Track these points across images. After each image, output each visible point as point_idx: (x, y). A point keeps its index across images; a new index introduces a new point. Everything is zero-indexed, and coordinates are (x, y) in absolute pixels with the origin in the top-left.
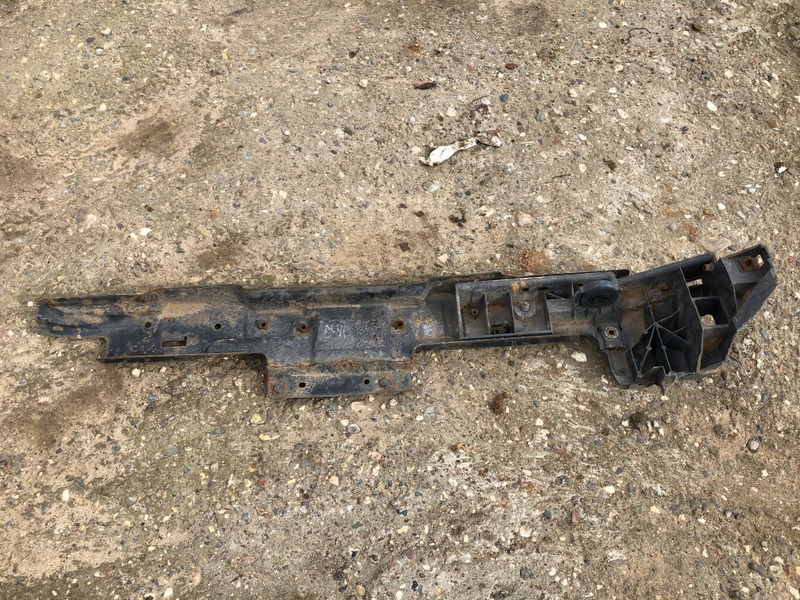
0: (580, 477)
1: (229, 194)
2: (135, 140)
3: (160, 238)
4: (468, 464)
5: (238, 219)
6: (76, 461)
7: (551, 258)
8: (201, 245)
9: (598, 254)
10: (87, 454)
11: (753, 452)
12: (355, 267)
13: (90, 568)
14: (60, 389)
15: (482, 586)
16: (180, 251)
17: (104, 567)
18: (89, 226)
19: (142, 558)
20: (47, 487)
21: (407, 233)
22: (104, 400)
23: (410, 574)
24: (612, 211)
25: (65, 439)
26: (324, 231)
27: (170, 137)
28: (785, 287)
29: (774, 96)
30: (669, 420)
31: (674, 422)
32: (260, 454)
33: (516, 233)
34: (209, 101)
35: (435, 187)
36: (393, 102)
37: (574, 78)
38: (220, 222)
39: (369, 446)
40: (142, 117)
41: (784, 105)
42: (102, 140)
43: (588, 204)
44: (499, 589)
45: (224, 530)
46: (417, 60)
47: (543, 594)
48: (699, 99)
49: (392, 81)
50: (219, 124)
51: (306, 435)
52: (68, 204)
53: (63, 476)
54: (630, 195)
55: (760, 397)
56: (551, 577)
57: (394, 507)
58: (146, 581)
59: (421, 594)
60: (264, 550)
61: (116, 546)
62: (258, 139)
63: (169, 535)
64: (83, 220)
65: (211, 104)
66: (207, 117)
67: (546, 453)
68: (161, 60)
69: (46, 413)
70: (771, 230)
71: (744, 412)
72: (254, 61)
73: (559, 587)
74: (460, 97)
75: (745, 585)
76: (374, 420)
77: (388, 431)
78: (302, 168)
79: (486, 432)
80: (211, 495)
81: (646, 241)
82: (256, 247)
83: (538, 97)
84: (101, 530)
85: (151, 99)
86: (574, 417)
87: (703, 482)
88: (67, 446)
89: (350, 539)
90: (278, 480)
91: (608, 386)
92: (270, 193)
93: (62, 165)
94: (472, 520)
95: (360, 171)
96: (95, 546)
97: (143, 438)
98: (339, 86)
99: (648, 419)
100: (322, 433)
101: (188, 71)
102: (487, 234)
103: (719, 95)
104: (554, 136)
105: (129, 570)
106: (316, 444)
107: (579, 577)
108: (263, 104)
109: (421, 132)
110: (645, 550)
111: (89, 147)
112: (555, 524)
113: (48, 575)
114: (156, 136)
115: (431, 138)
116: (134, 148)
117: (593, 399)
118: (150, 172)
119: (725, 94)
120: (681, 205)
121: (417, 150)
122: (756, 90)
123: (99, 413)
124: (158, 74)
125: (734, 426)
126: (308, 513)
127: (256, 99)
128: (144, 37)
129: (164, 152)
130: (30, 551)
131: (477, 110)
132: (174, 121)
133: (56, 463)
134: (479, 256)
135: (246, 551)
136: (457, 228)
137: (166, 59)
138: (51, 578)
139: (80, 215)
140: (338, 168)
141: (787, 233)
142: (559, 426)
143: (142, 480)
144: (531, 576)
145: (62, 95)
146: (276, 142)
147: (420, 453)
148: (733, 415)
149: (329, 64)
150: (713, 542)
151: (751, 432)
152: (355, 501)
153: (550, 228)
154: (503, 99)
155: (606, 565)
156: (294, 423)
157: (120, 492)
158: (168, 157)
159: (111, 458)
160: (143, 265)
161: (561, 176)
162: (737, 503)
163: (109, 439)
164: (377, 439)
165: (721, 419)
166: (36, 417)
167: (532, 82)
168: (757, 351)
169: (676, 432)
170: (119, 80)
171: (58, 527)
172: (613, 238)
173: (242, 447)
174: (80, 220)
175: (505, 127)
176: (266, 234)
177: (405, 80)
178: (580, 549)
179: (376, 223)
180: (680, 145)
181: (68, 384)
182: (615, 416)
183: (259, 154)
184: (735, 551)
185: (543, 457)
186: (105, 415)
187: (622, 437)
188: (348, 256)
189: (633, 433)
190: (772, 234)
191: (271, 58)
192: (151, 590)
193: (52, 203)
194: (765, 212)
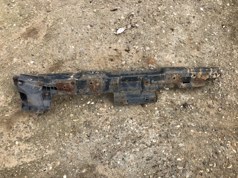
0: (169, 124)
1: (57, 49)
2: (26, 34)
3: (37, 64)
4: (136, 123)
5: (60, 56)
6: (19, 132)
7: (156, 60)
8: (50, 65)
9: (170, 57)
10: (22, 130)
11: (219, 111)
12: (97, 68)
13: (26, 163)
14: (11, 112)
15: (143, 157)
16: (44, 67)
17: (31, 162)
18: (14, 62)
19: (42, 159)
20: (11, 141)
21: (112, 56)
22: (25, 114)
23: (121, 156)
24: (174, 44)
25: (15, 126)
26: (87, 57)
27: (37, 33)
28: (227, 62)
29: (220, 4)
30: (194, 104)
31: (196, 105)
32: (74, 126)
33: (145, 53)
34: (48, 20)
35: (119, 41)
36: (104, 16)
37: (159, 3)
38: (55, 57)
39: (106, 120)
40: (27, 27)
41: (223, 7)
42: (16, 35)
43: (166, 42)
44: (148, 158)
45: (65, 148)
46: (111, 2)
47: (161, 158)
48: (198, 7)
49: (103, 9)
50: (51, 27)
51: (87, 118)
52: (8, 56)
53: (15, 137)
54: (179, 38)
55: (221, 95)
56: (163, 153)
57: (115, 137)
58: (43, 165)
59: (125, 162)
60: (78, 153)
61: (34, 156)
62: (64, 31)
63: (49, 151)
64: (12, 60)
65: (48, 21)
66: (48, 25)
67: (159, 117)
68: (31, 8)
69: (8, 120)
70: (221, 45)
71: (217, 100)
72: (60, 7)
73: (165, 156)
74: (125, 13)
75: (220, 150)
76: (107, 112)
77: (111, 115)
78: (78, 39)
79: (141, 113)
80: (61, 139)
81: (184, 52)
82: (66, 64)
83: (149, 11)
84: (28, 152)
85: (29, 21)
86: (166, 106)
87: (206, 121)
88: (15, 129)
89: (103, 148)
90: (80, 132)
91: (176, 96)
92: (69, 47)
93: (4, 44)
94: (138, 139)
95: (96, 38)
96: (27, 156)
97: (38, 124)
98: (87, 12)
99: (188, 105)
100: (92, 118)
101: (40, 11)
102: (136, 54)
103: (204, 5)
104: (154, 22)
105: (38, 163)
106: (90, 121)
107: (171, 152)
108: (64, 20)
109: (114, 24)
110: (190, 143)
111: (12, 38)
112: (163, 138)
113: (14, 166)
114: (32, 33)
115: (117, 26)
116: (26, 37)
117: (172, 100)
118: (32, 44)
119: (205, 5)
120: (194, 40)
121: (113, 30)
122: (215, 3)
123: (24, 118)
124: (31, 13)
125: (214, 104)
126: (90, 141)
127: (62, 18)
128: (25, 2)
129: (35, 37)
130: (8, 160)
131: (131, 16)
132: (37, 27)
133: (13, 134)
134: (134, 61)
135: (72, 154)
136: (127, 53)
137: (33, 8)
138: (15, 167)
139: (11, 59)
140: (89, 38)
141: (226, 46)
142: (162, 109)
143: (39, 136)
144: (157, 153)
145: (2, 22)
146: (69, 31)
147: (122, 121)
148: (213, 101)
149: (84, 6)
150: (209, 138)
151: (219, 106)
152: (103, 137)
153: (155, 51)
154: (138, 12)
155: (179, 148)
156: (83, 116)
157: (33, 140)
158: (37, 39)
159: (29, 131)
160: (33, 72)
161: (158, 34)
162: (216, 126)
163: (28, 125)
164: (108, 118)
165: (210, 103)
166: (5, 121)
167: (146, 6)
168: (219, 82)
169: (197, 108)
170: (19, 16)
171: (16, 152)
172: (174, 52)
173: (68, 124)
174: (12, 61)
175: (139, 21)
176: (69, 60)
177: (107, 9)
178: (171, 144)
179: (102, 53)
180: (193, 22)
181: (14, 110)
182: (178, 105)
183: (65, 35)
184: (216, 140)
185: (158, 118)
186: (26, 118)
187: (181, 111)
188: (95, 64)
189: (184, 109)
190: (222, 46)
191: (65, 5)
192: (45, 168)
193: (2, 56)
194: (220, 40)
